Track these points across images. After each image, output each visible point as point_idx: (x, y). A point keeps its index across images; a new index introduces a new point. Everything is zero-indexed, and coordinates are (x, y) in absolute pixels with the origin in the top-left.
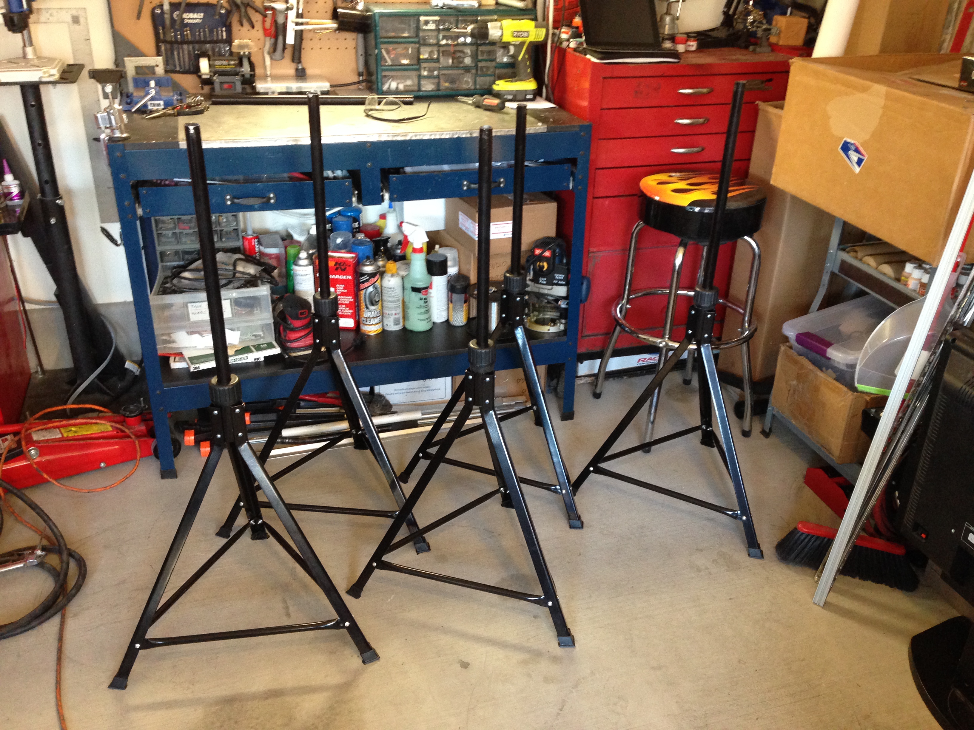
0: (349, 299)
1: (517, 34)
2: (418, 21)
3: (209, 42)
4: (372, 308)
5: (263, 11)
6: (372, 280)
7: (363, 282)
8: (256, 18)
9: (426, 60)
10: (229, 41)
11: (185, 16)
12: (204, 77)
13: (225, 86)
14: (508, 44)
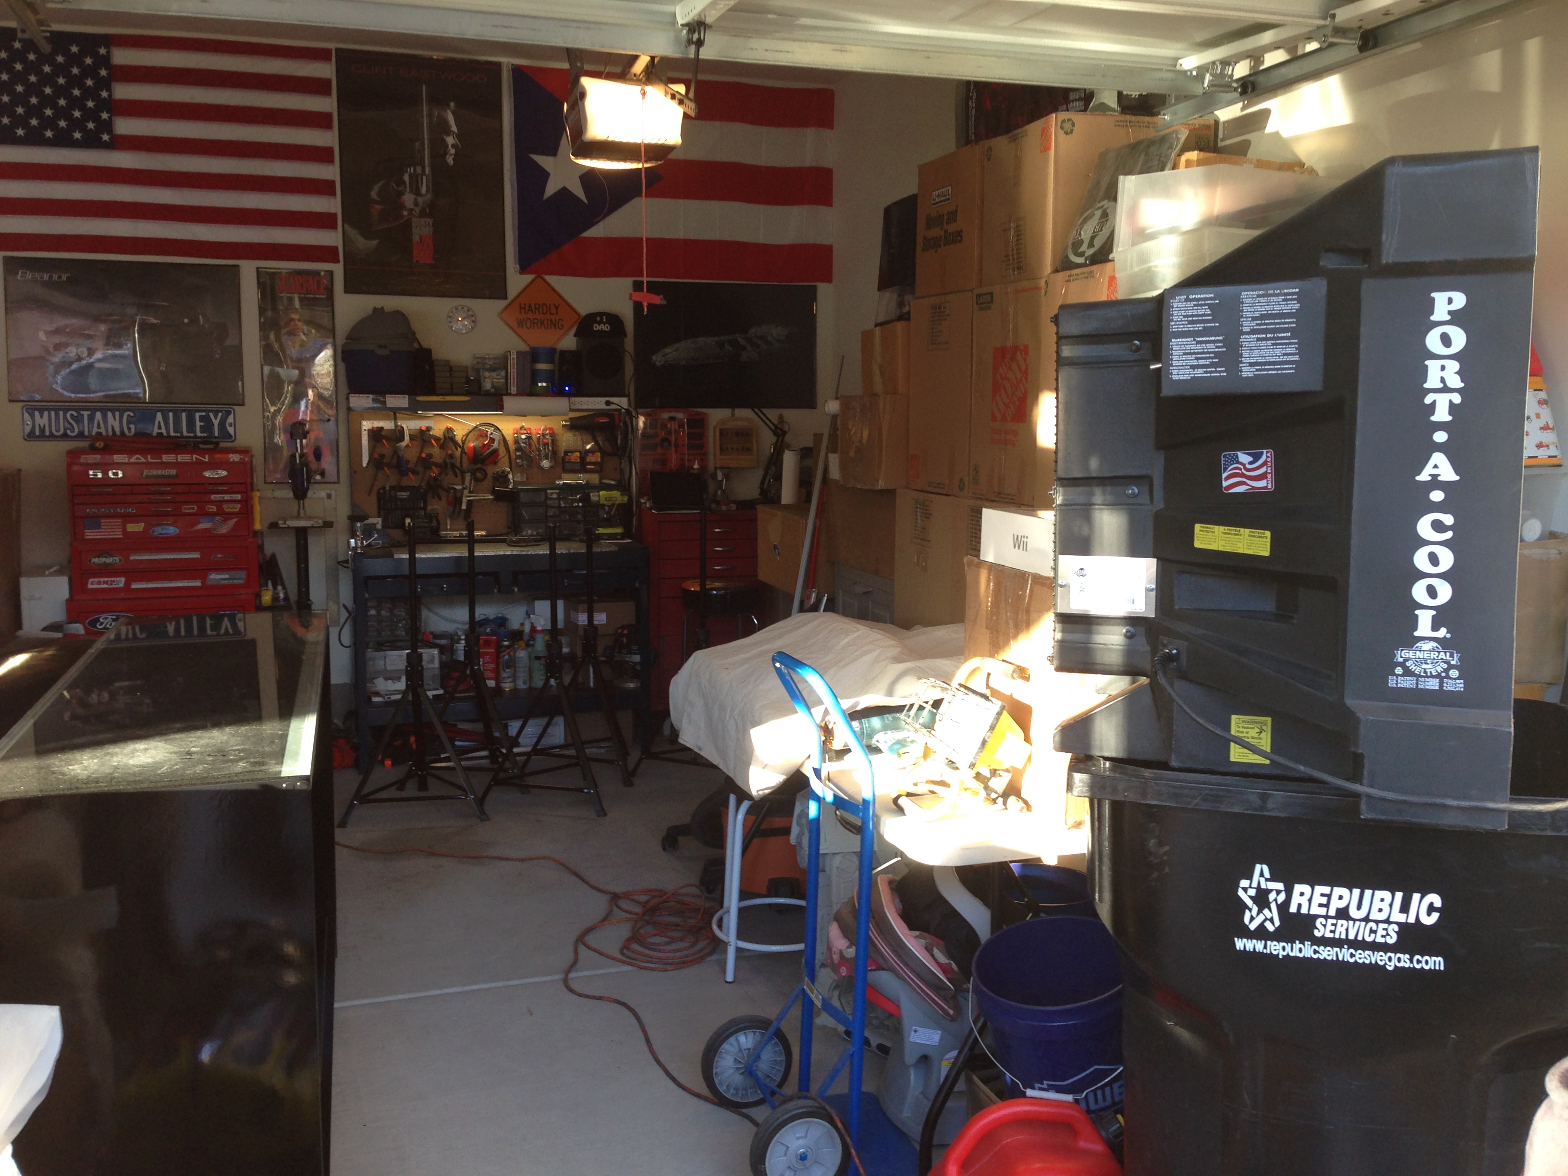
0: (492, 666)
1: (609, 499)
2: (546, 493)
3: (413, 509)
4: (508, 671)
5: (448, 490)
6: (508, 651)
7: (502, 652)
8: (443, 494)
9: (552, 516)
10: (425, 508)
11: (398, 494)
12: (407, 528)
14: (604, 505)
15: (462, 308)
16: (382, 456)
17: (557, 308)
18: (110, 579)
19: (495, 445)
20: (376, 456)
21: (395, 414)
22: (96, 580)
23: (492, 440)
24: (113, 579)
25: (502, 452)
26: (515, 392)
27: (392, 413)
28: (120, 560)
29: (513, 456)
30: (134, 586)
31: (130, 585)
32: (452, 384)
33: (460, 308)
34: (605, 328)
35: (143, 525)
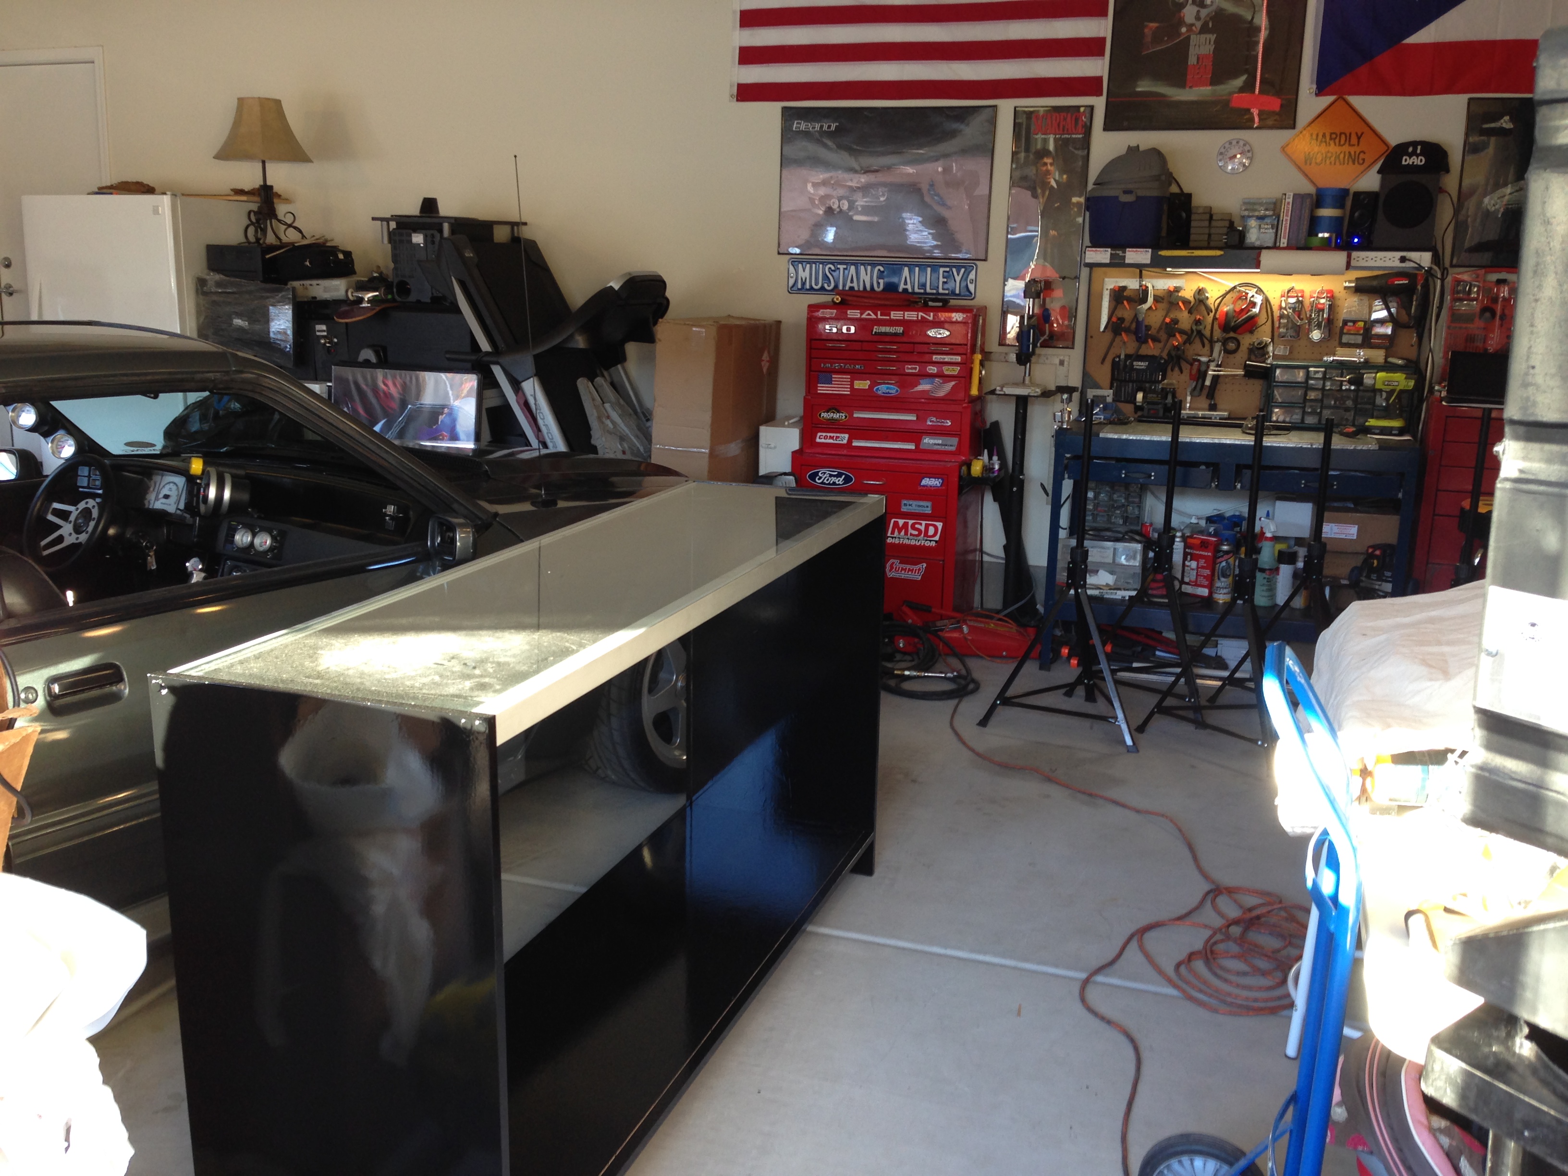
0: (1207, 572)
1: (1388, 383)
2: (1308, 371)
3: (1148, 382)
4: (1223, 579)
5: (1191, 362)
6: (1226, 557)
7: (1219, 557)
8: (1185, 366)
9: (1312, 400)
10: (1162, 381)
11: (1135, 363)
12: (1138, 404)
13: (1152, 412)
14: (1381, 391)
15: (1238, 142)
16: (1122, 320)
17: (1359, 138)
18: (835, 435)
19: (1256, 310)
20: (1114, 319)
21: (1141, 272)
22: (824, 434)
23: (1253, 304)
24: (838, 435)
25: (1262, 319)
26: (1285, 245)
27: (1138, 270)
28: (846, 417)
29: (1276, 324)
30: (856, 443)
31: (852, 442)
32: (1210, 235)
33: (1234, 142)
34: (1419, 161)
35: (868, 382)
